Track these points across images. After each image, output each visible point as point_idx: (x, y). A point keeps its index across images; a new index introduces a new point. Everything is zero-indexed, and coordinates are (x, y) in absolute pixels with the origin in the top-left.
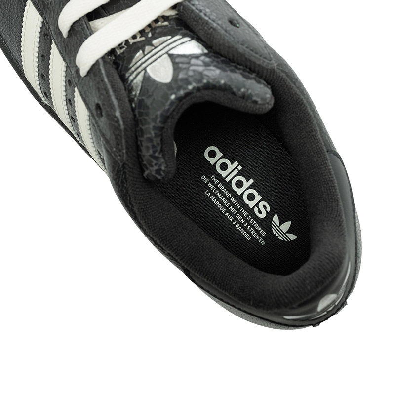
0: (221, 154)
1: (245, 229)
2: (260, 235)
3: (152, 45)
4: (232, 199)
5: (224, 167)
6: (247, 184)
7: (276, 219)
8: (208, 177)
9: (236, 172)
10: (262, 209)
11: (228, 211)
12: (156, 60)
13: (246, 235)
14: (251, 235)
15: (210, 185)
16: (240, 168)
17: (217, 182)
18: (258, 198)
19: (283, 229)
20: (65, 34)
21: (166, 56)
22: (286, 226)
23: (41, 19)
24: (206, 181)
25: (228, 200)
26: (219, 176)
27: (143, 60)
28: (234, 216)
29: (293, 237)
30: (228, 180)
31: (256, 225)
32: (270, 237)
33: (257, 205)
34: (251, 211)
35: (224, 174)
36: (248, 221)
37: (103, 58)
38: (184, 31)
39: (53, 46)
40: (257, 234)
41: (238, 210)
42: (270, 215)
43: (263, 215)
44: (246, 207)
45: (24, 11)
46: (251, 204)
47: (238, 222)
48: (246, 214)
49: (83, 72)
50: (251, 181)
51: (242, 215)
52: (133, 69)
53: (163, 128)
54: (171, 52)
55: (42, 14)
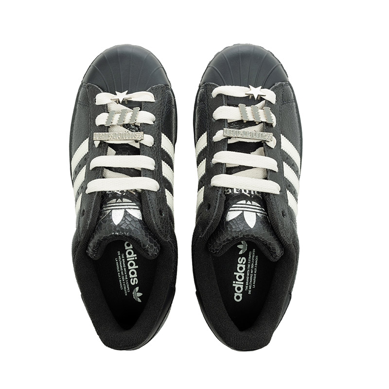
0: (132, 248)
1: (122, 284)
2: (127, 290)
3: (122, 200)
4: (125, 269)
5: (130, 253)
6: (134, 267)
7: (137, 289)
8: (121, 253)
9: (133, 259)
10: (134, 281)
11: (120, 272)
12: (119, 209)
13: (121, 287)
14: (123, 288)
15: (119, 257)
16: (136, 258)
17: (123, 257)
18: (135, 275)
19: (137, 295)
20: (91, 169)
21: (124, 210)
22: (140, 294)
23: (88, 151)
24: (119, 254)
25: (123, 268)
26: (125, 256)
27: (114, 204)
28: (121, 276)
29: (139, 300)
30: (128, 260)
31: (128, 286)
32: (130, 294)
33: (133, 278)
34: (129, 279)
35: (128, 256)
36: (126, 282)
37: (99, 192)
38: (139, 203)
39: (85, 166)
40: (126, 289)
41: (124, 275)
42: (136, 286)
43: (133, 284)
44: (128, 276)
45: (84, 141)
46: (131, 276)
47: (121, 279)
48: (126, 278)
49: (87, 192)
50: (137, 267)
51: (125, 278)
52: (108, 205)
53: (102, 242)
54: (127, 210)
55: (89, 150)
